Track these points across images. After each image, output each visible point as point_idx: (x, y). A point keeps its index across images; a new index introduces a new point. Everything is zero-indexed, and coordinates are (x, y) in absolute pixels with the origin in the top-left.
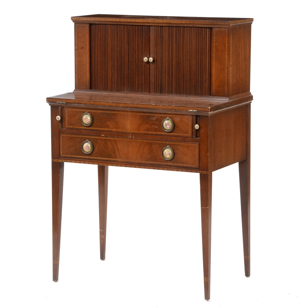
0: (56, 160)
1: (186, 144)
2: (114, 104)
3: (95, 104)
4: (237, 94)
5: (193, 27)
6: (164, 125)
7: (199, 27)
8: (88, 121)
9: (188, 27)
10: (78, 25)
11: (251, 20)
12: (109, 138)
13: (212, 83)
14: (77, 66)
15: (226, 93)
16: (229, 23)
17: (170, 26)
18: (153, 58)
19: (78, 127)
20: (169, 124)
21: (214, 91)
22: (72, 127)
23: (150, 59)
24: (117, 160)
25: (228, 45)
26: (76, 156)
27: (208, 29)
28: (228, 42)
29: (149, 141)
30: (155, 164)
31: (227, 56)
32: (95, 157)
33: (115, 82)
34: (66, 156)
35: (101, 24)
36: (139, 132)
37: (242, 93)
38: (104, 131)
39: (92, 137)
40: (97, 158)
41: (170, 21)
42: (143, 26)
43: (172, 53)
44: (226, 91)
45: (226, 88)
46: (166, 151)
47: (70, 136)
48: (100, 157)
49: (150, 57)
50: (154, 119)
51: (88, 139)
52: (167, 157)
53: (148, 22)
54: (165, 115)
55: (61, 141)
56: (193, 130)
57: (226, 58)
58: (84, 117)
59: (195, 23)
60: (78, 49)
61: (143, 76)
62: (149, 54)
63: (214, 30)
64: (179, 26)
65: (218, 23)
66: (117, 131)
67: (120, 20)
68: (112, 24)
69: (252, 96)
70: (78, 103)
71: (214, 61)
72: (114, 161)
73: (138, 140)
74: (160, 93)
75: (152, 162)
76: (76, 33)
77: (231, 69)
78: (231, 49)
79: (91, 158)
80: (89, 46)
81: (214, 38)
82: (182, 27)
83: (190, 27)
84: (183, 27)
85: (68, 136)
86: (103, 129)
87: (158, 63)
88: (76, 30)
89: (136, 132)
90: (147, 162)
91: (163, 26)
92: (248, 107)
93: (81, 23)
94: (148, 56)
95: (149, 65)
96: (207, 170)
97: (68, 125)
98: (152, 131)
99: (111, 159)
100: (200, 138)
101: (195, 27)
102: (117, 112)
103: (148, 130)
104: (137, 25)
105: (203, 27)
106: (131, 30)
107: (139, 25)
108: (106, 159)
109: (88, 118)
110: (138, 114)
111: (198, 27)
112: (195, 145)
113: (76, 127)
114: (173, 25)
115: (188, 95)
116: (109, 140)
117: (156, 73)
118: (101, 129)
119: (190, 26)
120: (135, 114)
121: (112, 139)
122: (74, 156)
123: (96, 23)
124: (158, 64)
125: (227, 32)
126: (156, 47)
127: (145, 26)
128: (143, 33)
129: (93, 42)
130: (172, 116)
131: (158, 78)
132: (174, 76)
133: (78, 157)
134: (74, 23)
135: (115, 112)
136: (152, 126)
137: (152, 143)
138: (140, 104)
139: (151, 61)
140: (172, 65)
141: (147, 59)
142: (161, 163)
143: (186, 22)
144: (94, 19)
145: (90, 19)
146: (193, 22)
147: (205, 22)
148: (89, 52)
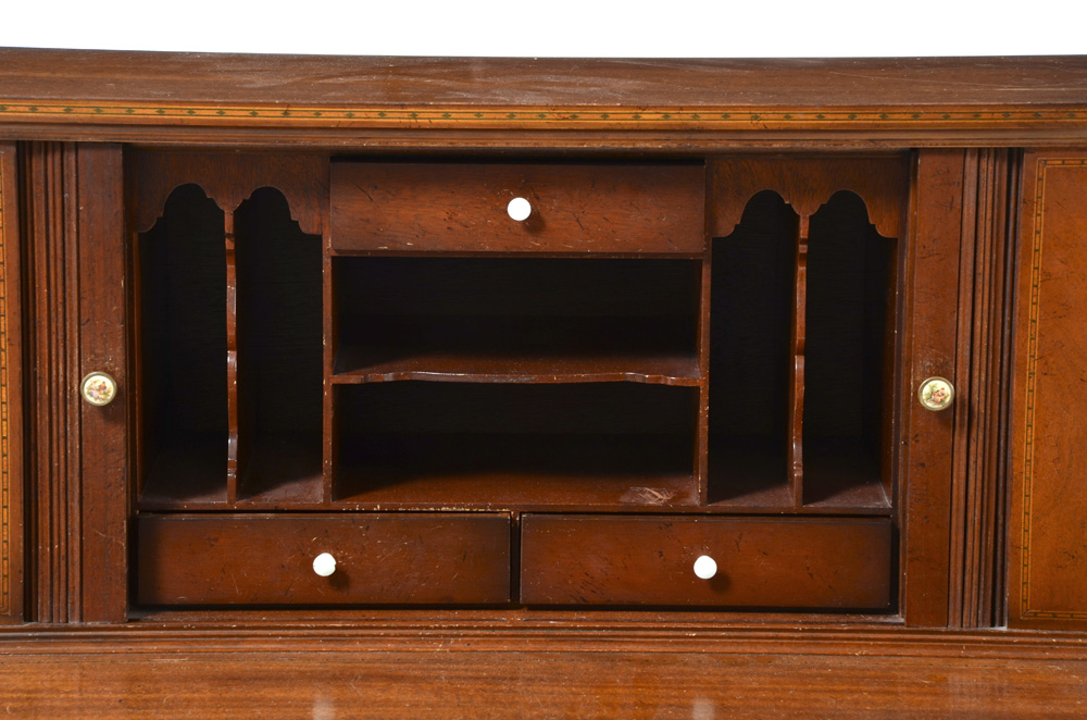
21: (1024, 592)
63: (1041, 170)
65: (1082, 117)
71: (1032, 384)
81: (1038, 222)
143: (820, 117)
144: (68, 110)
145: (34, 109)
146: (884, 117)
147: (977, 115)
148: (18, 351)
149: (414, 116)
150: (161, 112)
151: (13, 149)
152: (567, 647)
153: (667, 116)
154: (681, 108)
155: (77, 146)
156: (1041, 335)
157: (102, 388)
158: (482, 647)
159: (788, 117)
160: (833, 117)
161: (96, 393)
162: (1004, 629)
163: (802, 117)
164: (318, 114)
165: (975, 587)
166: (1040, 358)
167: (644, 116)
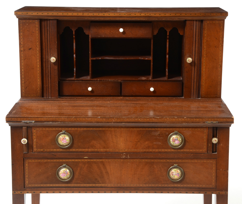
1: (199, 161)
2: (104, 120)
3: (77, 121)
6: (171, 140)
8: (66, 141)
10: (24, 21)
12: (95, 160)
13: (201, 83)
19: (52, 150)
20: (178, 139)
21: (203, 92)
22: (42, 150)
24: (106, 185)
25: (222, 39)
26: (48, 185)
28: (223, 36)
29: (149, 161)
30: (157, 187)
31: (220, 52)
32: (75, 183)
34: (33, 185)
36: (136, 150)
38: (88, 152)
39: (70, 160)
40: (78, 185)
44: (219, 92)
46: (173, 172)
47: (39, 161)
48: (82, 184)
50: (157, 134)
51: (64, 163)
52: (175, 178)
54: (171, 129)
56: (209, 145)
57: (220, 55)
58: (61, 137)
59: (183, 15)
60: (25, 50)
63: (206, 23)
66: (106, 151)
70: (53, 121)
71: (204, 59)
72: (101, 187)
73: (135, 160)
75: (153, 185)
76: (21, 30)
79: (72, 185)
80: (40, 46)
81: (206, 32)
85: (36, 161)
86: (86, 150)
88: (21, 27)
89: (133, 150)
90: (147, 185)
93: (28, 19)
96: (227, 190)
97: (37, 148)
98: (154, 148)
99: (97, 185)
100: (217, 153)
102: (107, 129)
103: (148, 147)
108: (91, 185)
109: (66, 138)
110: (135, 129)
112: (211, 161)
113: (48, 150)
116: (95, 162)
118: (83, 150)
120: (132, 129)
121: (98, 160)
122: (45, 185)
130: (181, 129)
133: (51, 185)
134: (18, 19)
135: (104, 129)
136: (154, 143)
137: (153, 162)
138: (140, 118)
142: (166, 185)
145: (42, 14)
146: (181, 14)
147: (196, 14)
148: (40, 53)
149: (104, 14)
150: (63, 14)
151: (39, 20)
152: (129, 102)
153: (145, 14)
154: (148, 13)
155: (49, 20)
156: (206, 51)
157: (54, 59)
158: (115, 102)
159: (165, 15)
160: (173, 14)
161: (53, 60)
162: (200, 99)
163: (167, 14)
164: (88, 14)
165: (195, 92)
166: (206, 54)
167: (142, 14)
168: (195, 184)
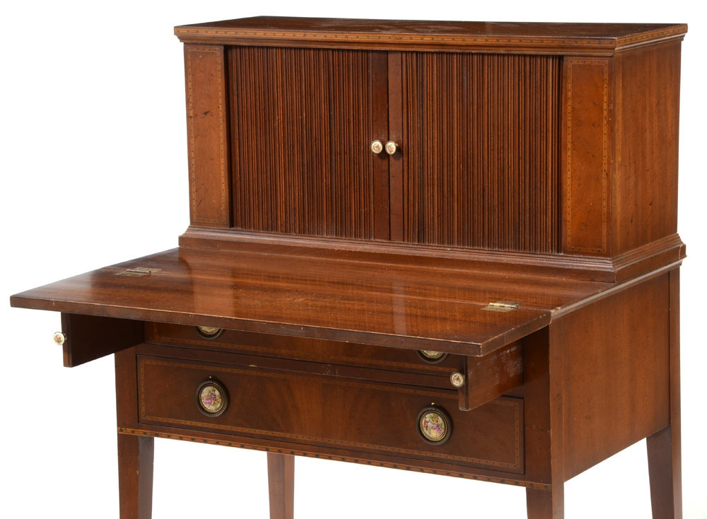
0: (129, 431)
4: (636, 246)
5: (508, 55)
7: (525, 56)
9: (494, 55)
10: (194, 50)
11: (682, 29)
12: (271, 375)
13: (563, 215)
14: (193, 162)
15: (605, 246)
16: (611, 43)
17: (442, 53)
18: (396, 142)
19: (187, 341)
21: (569, 239)
22: (169, 339)
23: (389, 146)
24: (294, 436)
25: (608, 106)
26: (182, 422)
27: (551, 60)
28: (609, 97)
29: (380, 388)
30: (399, 455)
31: (605, 138)
32: (232, 425)
33: (295, 208)
34: (155, 419)
35: (254, 47)
36: (351, 360)
37: (653, 239)
40: (239, 429)
41: (443, 39)
42: (368, 51)
43: (450, 128)
44: (604, 240)
45: (604, 232)
46: (427, 420)
47: (165, 364)
48: (246, 427)
49: (389, 140)
52: (431, 437)
53: (381, 40)
55: (142, 377)
57: (605, 146)
59: (515, 42)
60: (196, 115)
61: (372, 193)
62: (386, 132)
63: (569, 64)
64: (467, 51)
65: (579, 43)
67: (305, 35)
68: (285, 48)
69: (684, 247)
71: (569, 153)
72: (284, 440)
73: (350, 384)
74: (419, 242)
75: (389, 449)
76: (190, 70)
77: (618, 176)
78: (619, 118)
79: (222, 427)
80: (225, 108)
81: (569, 86)
82: (477, 54)
83: (498, 55)
84: (480, 54)
85: (160, 363)
86: (253, 349)
87: (411, 156)
88: (189, 63)
89: (345, 359)
90: (377, 448)
91: (423, 53)
92: (672, 278)
93: (201, 44)
94: (384, 137)
95: (387, 163)
96: (548, 480)
97: (159, 333)
99: (276, 434)
101: (514, 55)
104: (353, 51)
105: (536, 56)
106: (336, 63)
107: (358, 51)
108: (264, 433)
111: (522, 55)
112: (511, 404)
113: (181, 341)
114: (451, 51)
115: (497, 249)
116: (271, 380)
117: (406, 184)
118: (247, 349)
119: (498, 52)
121: (277, 376)
122: (176, 421)
123: (242, 44)
124: (411, 160)
125: (606, 69)
126: (405, 111)
127: (373, 51)
128: (370, 71)
129: (235, 98)
131: (411, 198)
132: (456, 192)
133: (188, 423)
134: (182, 44)
137: (388, 393)
139: (393, 153)
140: (451, 163)
141: (380, 145)
142: (416, 453)
143: (487, 41)
144: (236, 33)
145: (226, 33)
146: (509, 41)
147: (542, 41)
151: (223, 47)
157: (378, 146)
159: (475, 40)
162: (562, 254)
163: (480, 40)
166: (572, 143)
168: (478, 458)
